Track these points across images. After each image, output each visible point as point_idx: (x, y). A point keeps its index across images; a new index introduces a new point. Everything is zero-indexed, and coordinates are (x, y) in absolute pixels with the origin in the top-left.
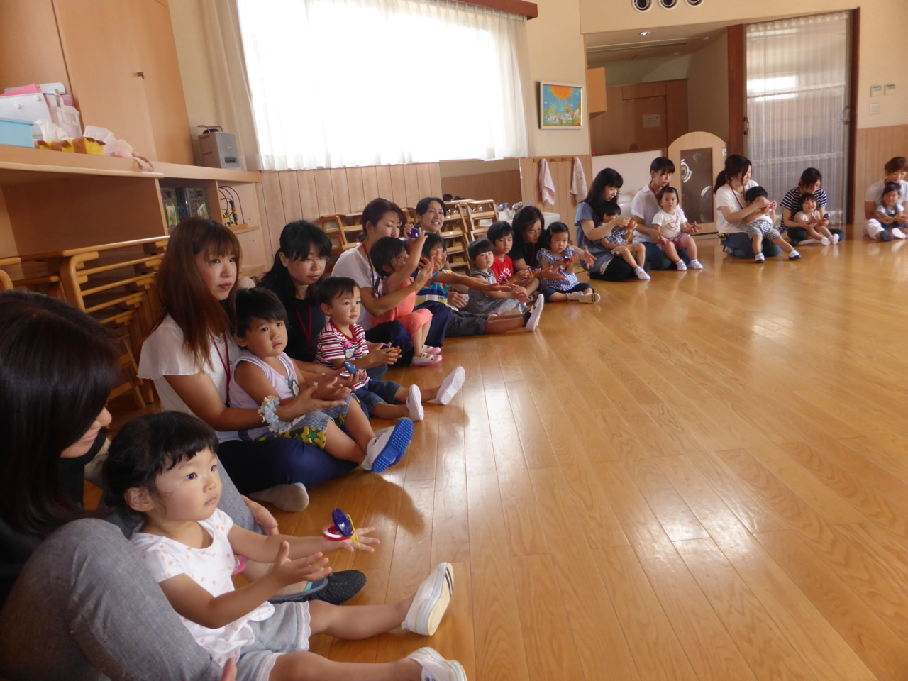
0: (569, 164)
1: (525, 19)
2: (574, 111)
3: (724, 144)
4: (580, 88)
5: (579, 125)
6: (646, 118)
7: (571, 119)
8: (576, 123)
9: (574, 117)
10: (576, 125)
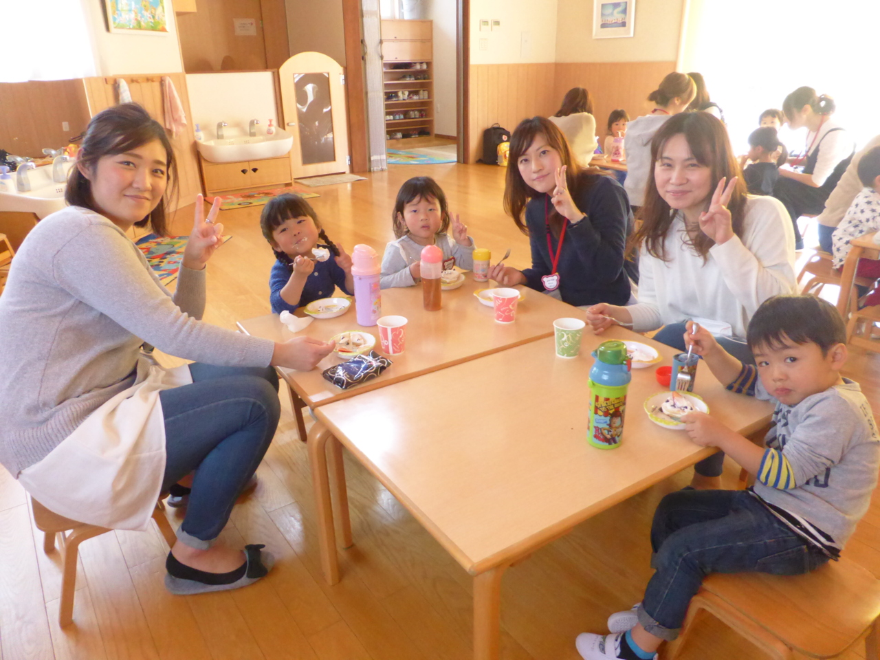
0: (156, 85)
2: (155, 9)
3: (340, 69)
5: (164, 30)
6: (238, 23)
7: (153, 21)
8: (160, 27)
9: (157, 17)
10: (159, 30)
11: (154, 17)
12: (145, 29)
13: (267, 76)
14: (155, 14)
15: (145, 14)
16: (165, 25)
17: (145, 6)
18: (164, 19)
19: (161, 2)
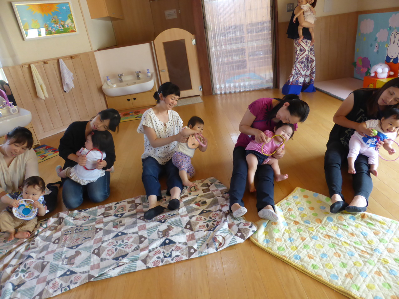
2: (64, 22)
3: (192, 36)
4: (68, 3)
6: (167, 13)
7: (62, 28)
8: (70, 30)
9: (66, 26)
10: (69, 32)
11: (63, 26)
12: (55, 33)
13: (146, 47)
14: (64, 24)
15: (56, 26)
16: (75, 28)
17: (55, 21)
18: (73, 25)
19: (69, 17)
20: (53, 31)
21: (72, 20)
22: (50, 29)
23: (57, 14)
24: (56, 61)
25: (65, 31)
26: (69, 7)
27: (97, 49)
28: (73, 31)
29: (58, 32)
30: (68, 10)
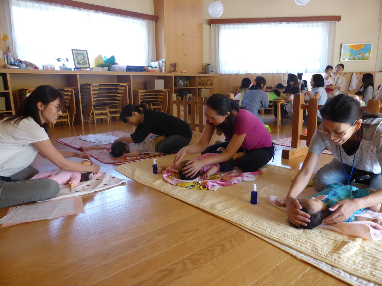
1: (337, 21)
4: (371, 44)
7: (362, 57)
9: (365, 56)
10: (365, 59)
11: (363, 56)
12: (357, 59)
14: (364, 55)
15: (359, 56)
16: (369, 58)
17: (359, 54)
18: (369, 56)
19: (369, 51)
20: (356, 58)
21: (370, 54)
22: (355, 57)
23: (362, 50)
24: (351, 74)
25: (363, 59)
26: (371, 46)
27: (379, 71)
28: (367, 59)
29: (359, 59)
30: (370, 48)
